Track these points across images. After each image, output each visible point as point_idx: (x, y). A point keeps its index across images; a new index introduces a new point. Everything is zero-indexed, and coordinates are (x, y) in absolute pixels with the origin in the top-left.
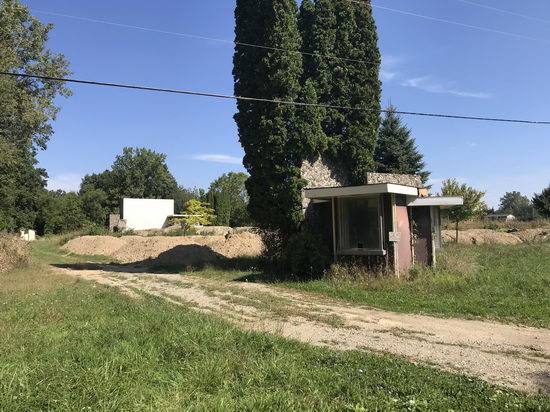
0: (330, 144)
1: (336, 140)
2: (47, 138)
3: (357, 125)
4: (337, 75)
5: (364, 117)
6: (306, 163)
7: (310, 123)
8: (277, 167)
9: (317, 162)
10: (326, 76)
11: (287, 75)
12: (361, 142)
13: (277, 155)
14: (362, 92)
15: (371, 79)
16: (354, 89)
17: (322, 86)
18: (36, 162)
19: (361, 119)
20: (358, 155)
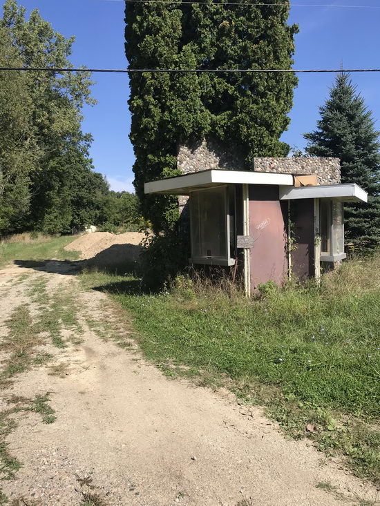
0: (213, 124)
1: (222, 118)
2: (88, 145)
3: (248, 96)
4: (222, 33)
5: (257, 85)
6: (184, 150)
7: (184, 98)
8: (150, 156)
9: (200, 148)
10: (208, 37)
11: (156, 41)
12: (254, 119)
13: (150, 142)
14: (253, 51)
15: (269, 32)
16: (244, 49)
17: (202, 50)
18: (93, 167)
19: (253, 88)
20: (249, 135)
